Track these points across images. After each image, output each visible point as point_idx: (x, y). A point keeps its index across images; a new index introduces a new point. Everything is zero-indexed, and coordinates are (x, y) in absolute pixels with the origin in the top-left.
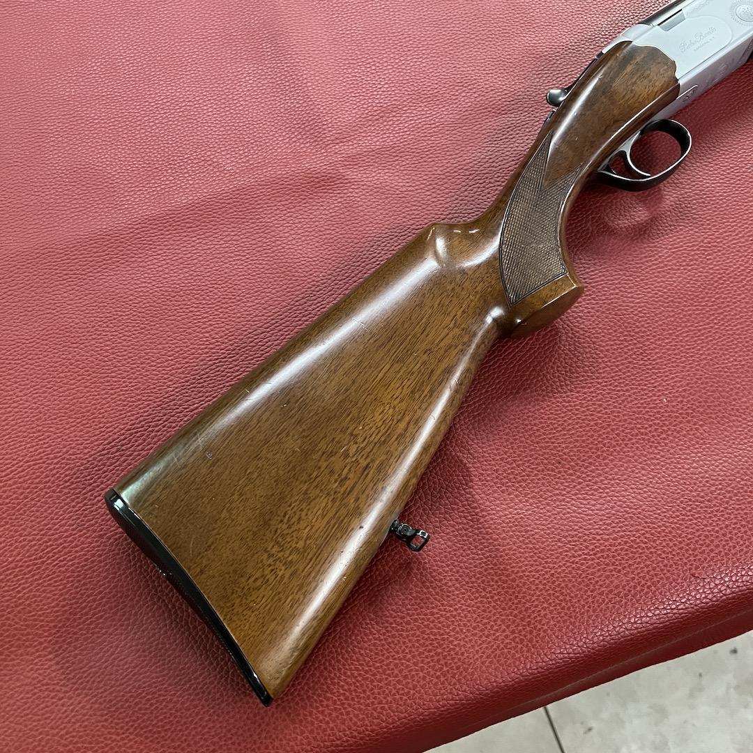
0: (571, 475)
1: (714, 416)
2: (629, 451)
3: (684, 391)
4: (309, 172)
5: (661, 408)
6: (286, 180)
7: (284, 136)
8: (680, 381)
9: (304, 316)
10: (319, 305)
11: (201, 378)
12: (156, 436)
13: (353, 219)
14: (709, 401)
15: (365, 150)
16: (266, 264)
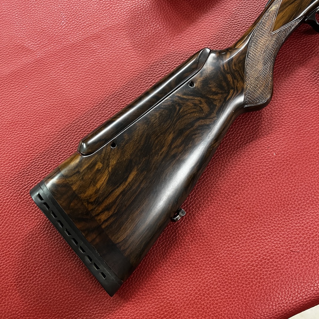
0: (226, 201)
1: (301, 160)
2: (256, 185)
3: (285, 147)
4: (74, 46)
5: (272, 158)
6: (62, 52)
7: (58, 25)
8: (283, 142)
9: (78, 129)
10: (85, 121)
11: (27, 171)
12: (7, 205)
13: (100, 70)
14: (299, 151)
15: (103, 28)
16: (55, 102)
